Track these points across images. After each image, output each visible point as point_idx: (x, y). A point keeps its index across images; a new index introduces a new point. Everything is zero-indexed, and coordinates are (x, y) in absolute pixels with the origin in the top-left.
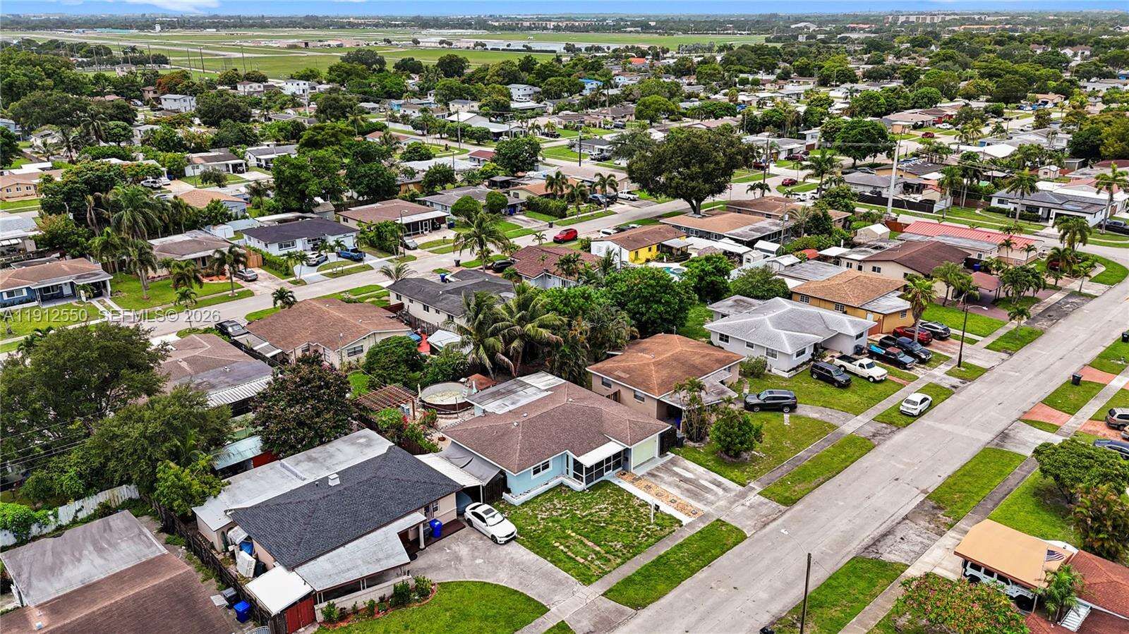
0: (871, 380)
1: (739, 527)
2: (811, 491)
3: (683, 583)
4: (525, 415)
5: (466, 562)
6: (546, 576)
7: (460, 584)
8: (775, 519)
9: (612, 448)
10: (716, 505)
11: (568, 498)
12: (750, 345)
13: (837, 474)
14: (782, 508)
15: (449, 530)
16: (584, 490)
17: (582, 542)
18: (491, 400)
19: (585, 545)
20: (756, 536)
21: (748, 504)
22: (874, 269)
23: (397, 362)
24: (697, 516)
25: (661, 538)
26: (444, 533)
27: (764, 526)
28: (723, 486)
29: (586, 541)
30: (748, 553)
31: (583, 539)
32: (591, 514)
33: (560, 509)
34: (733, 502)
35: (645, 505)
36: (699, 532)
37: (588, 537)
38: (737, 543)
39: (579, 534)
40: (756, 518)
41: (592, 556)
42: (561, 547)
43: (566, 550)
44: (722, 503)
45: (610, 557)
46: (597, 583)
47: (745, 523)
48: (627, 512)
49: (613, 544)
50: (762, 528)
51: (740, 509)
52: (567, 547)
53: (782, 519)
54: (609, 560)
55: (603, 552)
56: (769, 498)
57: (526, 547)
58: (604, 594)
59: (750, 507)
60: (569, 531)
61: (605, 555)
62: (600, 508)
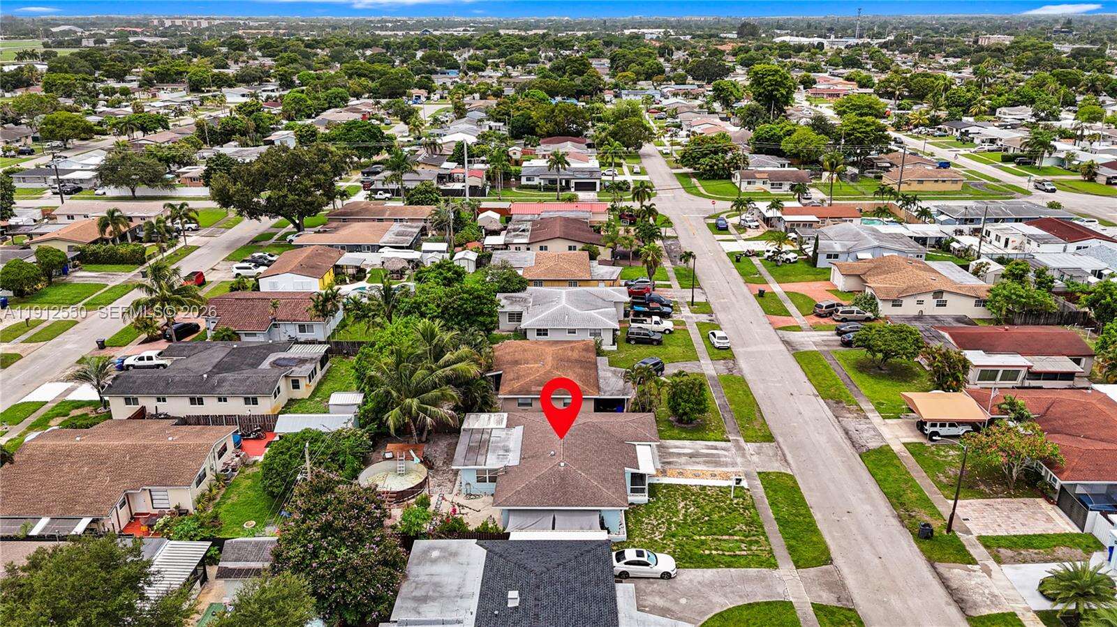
0: (667, 332)
1: (777, 471)
2: (767, 425)
3: (819, 527)
4: (551, 453)
5: (676, 608)
10: (739, 464)
11: (651, 512)
12: (572, 331)
13: (758, 405)
14: (774, 444)
16: (649, 500)
17: (718, 540)
18: (483, 456)
19: (724, 540)
21: (753, 452)
22: (541, 248)
24: (743, 477)
25: (755, 505)
27: (786, 461)
28: (719, 448)
29: (720, 537)
30: (812, 485)
31: (716, 537)
32: (685, 515)
33: (659, 524)
34: (744, 456)
35: (703, 488)
36: (765, 488)
37: (715, 534)
38: (795, 482)
39: (706, 535)
40: (773, 459)
41: (743, 546)
42: (714, 552)
43: (721, 552)
44: (739, 460)
45: (754, 538)
46: (779, 562)
47: (775, 467)
48: (704, 499)
49: (738, 528)
50: (788, 464)
51: (755, 458)
52: (716, 549)
53: (787, 452)
54: (757, 542)
55: (743, 538)
56: (756, 442)
57: (691, 568)
58: (798, 567)
59: (758, 454)
60: (697, 537)
61: (749, 539)
62: (683, 507)
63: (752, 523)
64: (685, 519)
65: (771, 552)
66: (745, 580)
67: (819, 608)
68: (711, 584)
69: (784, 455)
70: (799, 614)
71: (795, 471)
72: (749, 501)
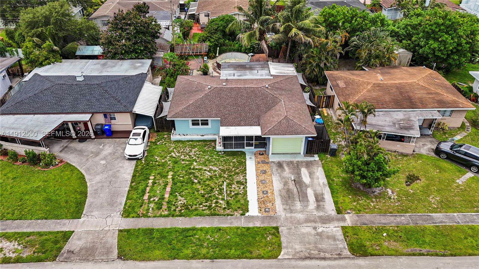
1: (284, 245)
2: (396, 255)
3: (176, 261)
4: (224, 84)
5: (97, 158)
6: (114, 195)
7: (73, 169)
8: (324, 259)
9: (255, 131)
10: (293, 215)
11: (204, 152)
13: (452, 255)
14: (347, 252)
15: (119, 135)
16: (221, 152)
17: (166, 185)
18: (232, 69)
19: (165, 188)
20: (286, 262)
21: (320, 230)
23: (216, 30)
24: (265, 214)
25: (215, 215)
26: (114, 136)
27: (306, 258)
28: (321, 203)
31: (170, 184)
32: (201, 169)
33: (189, 155)
35: (243, 184)
36: (248, 229)
37: (175, 184)
38: (261, 257)
39: (173, 179)
40: (311, 247)
41: (156, 198)
42: (151, 181)
43: (150, 185)
44: (300, 216)
45: (165, 207)
46: (131, 219)
47: (292, 244)
48: (223, 182)
49: (180, 198)
50: (303, 259)
51: (307, 230)
52: (154, 183)
53: (330, 263)
54: (159, 208)
55: (166, 200)
56: (346, 235)
57: (137, 168)
58: (121, 231)
59: (319, 235)
60: (171, 173)
61: (165, 204)
62: (211, 169)
63: (187, 209)
64: (196, 169)
65: (145, 216)
67: (66, 236)
68: (115, 176)
70: (65, 221)
72: (222, 212)
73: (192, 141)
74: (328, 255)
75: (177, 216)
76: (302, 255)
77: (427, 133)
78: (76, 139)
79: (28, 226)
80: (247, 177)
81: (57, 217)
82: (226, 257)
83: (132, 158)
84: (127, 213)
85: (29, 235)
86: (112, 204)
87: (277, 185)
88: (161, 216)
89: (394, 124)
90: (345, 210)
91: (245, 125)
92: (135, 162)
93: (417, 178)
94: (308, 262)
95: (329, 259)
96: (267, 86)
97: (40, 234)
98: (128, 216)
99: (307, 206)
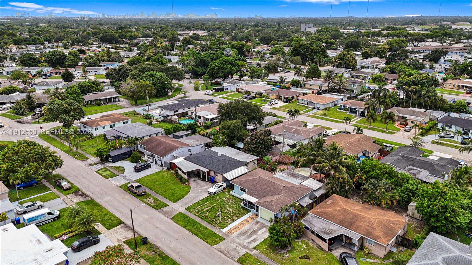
1: (219, 244)
3: (183, 228)
4: (267, 177)
5: (200, 188)
7: (189, 188)
10: (236, 239)
14: (236, 259)
15: (213, 182)
16: (242, 206)
18: (286, 174)
19: (207, 207)
21: (238, 248)
24: (227, 233)
25: (211, 224)
28: (252, 242)
29: (209, 208)
30: (199, 244)
31: (210, 207)
32: (226, 208)
33: (229, 202)
34: (239, 244)
35: (233, 220)
36: (215, 233)
37: (212, 208)
38: (207, 242)
39: (213, 206)
40: (227, 250)
41: (200, 209)
42: (206, 203)
43: (204, 204)
44: (238, 241)
45: (199, 213)
46: (186, 211)
47: (222, 245)
48: (228, 216)
49: (207, 213)
50: (219, 251)
51: (234, 246)
52: (206, 204)
53: (226, 257)
54: (198, 212)
55: (203, 211)
56: (244, 255)
57: (207, 197)
58: (180, 212)
59: (235, 249)
60: (215, 204)
61: (201, 212)
62: (230, 210)
63: (205, 217)
64: (225, 207)
65: (191, 212)
66: (190, 202)
67: (166, 205)
68: (198, 196)
69: (226, 255)
70: (170, 202)
71: (213, 248)
72: (214, 224)
73: (237, 198)
74: (228, 255)
75: (200, 217)
76: (220, 250)
77: (353, 249)
78: (201, 179)
79: (160, 198)
80: (238, 220)
81: (169, 200)
82: (197, 235)
83: (209, 193)
84: (187, 209)
85: (158, 200)
86: (186, 204)
87: (246, 228)
88: (195, 215)
89: (323, 229)
90: (258, 249)
91: (255, 197)
92: (209, 195)
93: (309, 259)
94: (219, 253)
95: (227, 256)
96: (284, 186)
97: (161, 202)
98: (186, 210)
99: (245, 240)
